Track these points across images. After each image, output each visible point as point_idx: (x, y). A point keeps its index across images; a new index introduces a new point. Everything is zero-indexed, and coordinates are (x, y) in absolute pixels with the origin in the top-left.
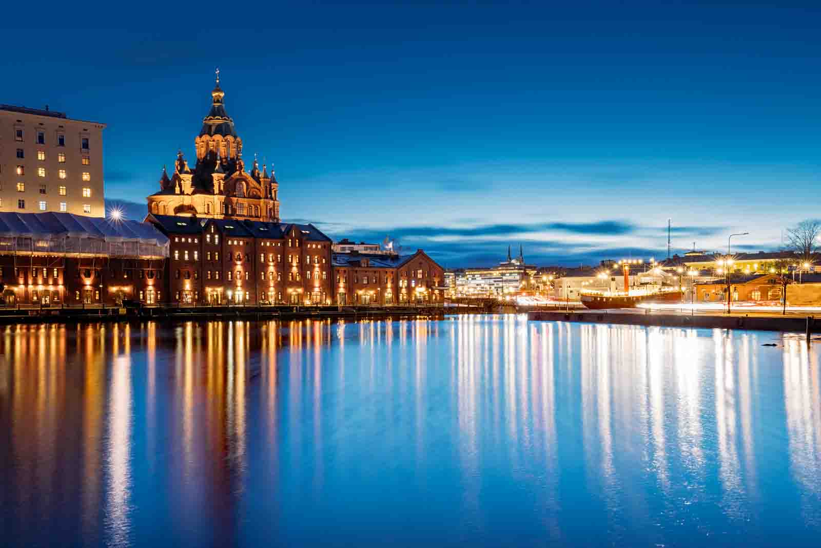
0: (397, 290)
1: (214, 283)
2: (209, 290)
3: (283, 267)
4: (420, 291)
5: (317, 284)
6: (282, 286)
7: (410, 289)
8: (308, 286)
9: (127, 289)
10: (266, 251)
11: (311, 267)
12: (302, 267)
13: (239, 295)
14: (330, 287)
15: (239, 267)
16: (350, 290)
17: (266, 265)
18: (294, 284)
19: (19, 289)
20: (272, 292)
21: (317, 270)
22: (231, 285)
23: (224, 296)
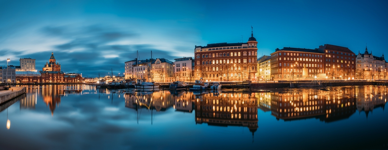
0: (75, 81)
1: (47, 80)
2: (46, 81)
3: (57, 77)
4: (78, 81)
5: (62, 80)
6: (57, 80)
7: (77, 81)
8: (61, 80)
9: (36, 81)
10: (55, 75)
11: (61, 77)
12: (60, 77)
13: (51, 81)
14: (64, 80)
15: (51, 78)
16: (67, 81)
17: (55, 77)
18: (59, 80)
19: (23, 81)
20: (55, 81)
21: (62, 78)
22: (50, 80)
23: (49, 81)
